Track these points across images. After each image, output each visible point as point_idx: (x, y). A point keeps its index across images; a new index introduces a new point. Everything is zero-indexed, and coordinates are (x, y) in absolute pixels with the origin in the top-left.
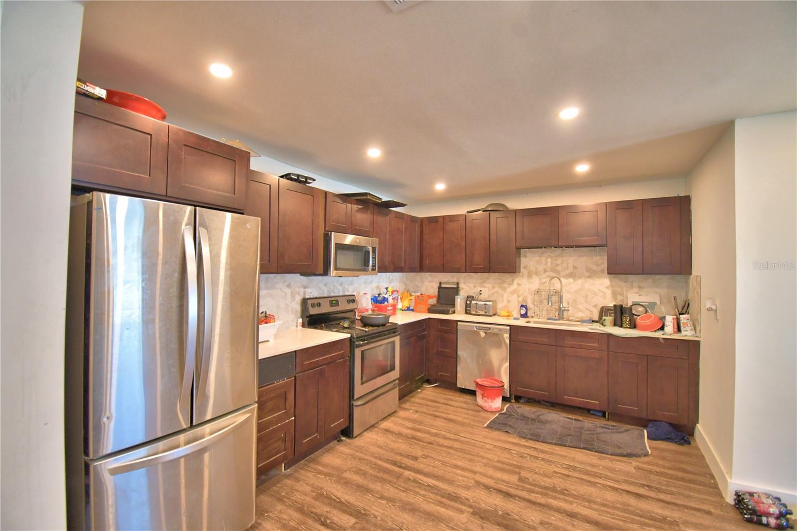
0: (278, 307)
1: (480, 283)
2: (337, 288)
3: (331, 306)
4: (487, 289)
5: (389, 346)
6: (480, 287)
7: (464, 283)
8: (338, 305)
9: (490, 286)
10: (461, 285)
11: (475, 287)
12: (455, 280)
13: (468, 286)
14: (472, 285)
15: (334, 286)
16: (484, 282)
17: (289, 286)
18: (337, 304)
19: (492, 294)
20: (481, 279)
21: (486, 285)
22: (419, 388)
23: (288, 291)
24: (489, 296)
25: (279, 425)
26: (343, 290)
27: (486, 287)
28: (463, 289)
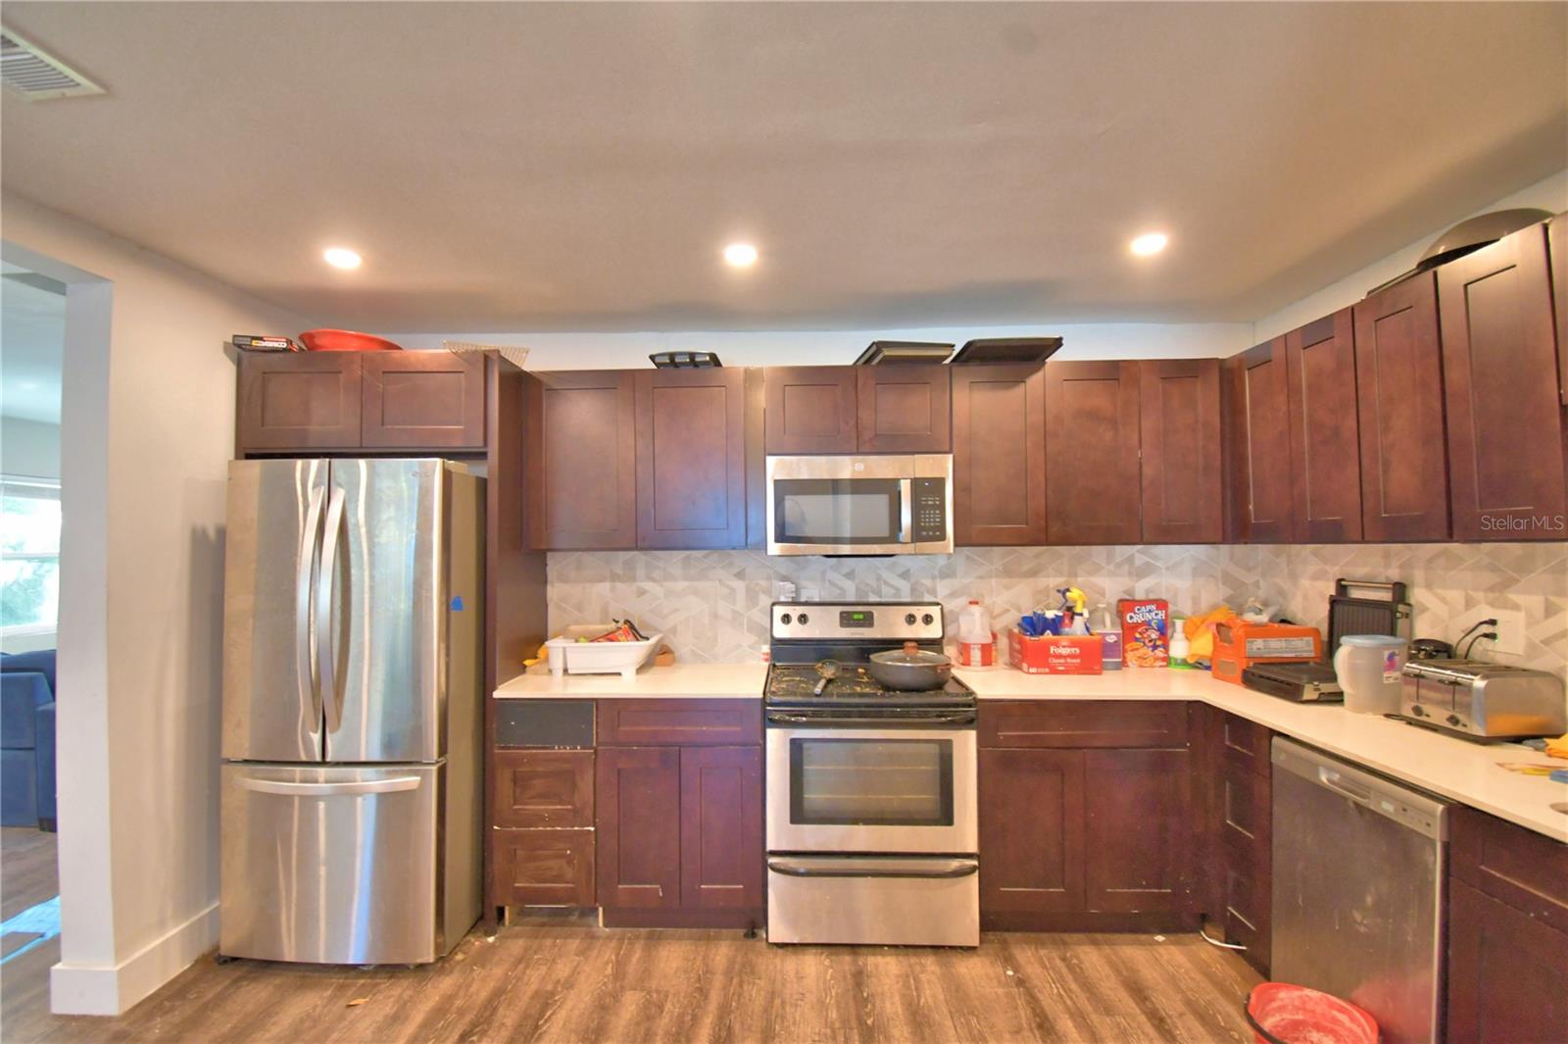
0: (715, 616)
1: (1492, 589)
2: (886, 583)
3: (842, 625)
4: (1521, 616)
5: (935, 749)
6: (1492, 604)
7: (1429, 586)
8: (871, 625)
9: (1535, 602)
10: (1418, 595)
11: (1469, 604)
12: (1394, 574)
13: (1443, 600)
14: (1456, 596)
15: (879, 578)
16: (1507, 584)
17: (740, 575)
18: (868, 620)
19: (1546, 642)
20: (1493, 568)
21: (1513, 597)
22: (1162, 932)
23: (739, 585)
24: (1532, 649)
25: (559, 828)
26: (913, 590)
27: (1516, 607)
28: (1425, 609)
